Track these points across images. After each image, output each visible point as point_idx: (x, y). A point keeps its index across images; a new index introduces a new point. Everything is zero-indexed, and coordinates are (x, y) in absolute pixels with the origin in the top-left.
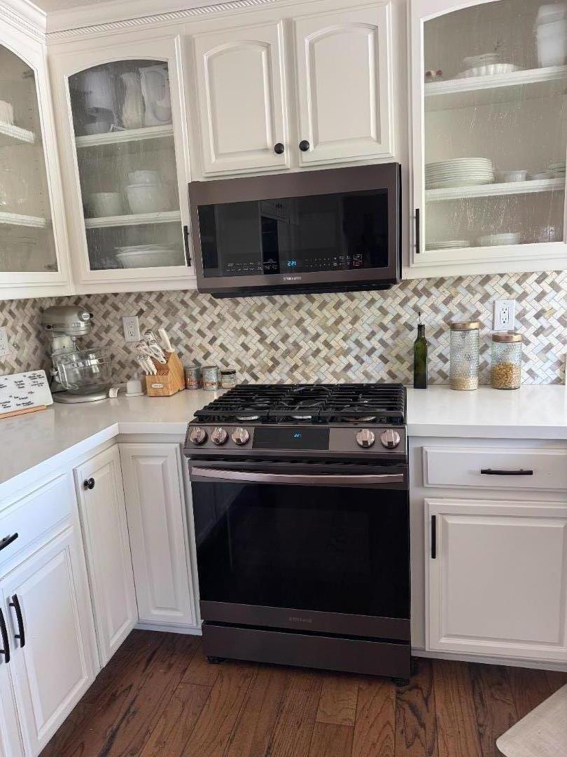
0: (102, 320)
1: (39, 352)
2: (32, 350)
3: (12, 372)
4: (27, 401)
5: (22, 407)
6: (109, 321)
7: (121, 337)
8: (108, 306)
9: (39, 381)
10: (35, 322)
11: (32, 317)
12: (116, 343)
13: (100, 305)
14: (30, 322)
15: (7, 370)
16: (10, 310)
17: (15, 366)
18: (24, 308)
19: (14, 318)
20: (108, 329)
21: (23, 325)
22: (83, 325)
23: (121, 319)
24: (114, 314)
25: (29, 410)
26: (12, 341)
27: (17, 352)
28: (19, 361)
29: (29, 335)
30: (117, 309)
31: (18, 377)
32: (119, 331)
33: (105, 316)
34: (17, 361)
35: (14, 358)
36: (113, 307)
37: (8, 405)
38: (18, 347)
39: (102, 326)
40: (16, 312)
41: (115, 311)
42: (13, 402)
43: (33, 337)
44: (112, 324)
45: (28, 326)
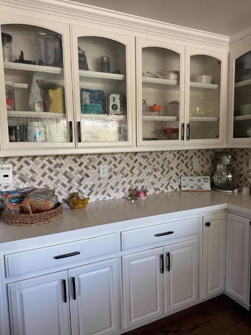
0: (240, 159)
1: (212, 169)
2: (209, 168)
3: (198, 176)
4: (200, 187)
5: (198, 189)
6: (243, 159)
7: (247, 167)
8: (243, 153)
9: (207, 180)
10: (212, 157)
11: (211, 155)
12: (244, 169)
13: (240, 152)
14: (210, 157)
15: (197, 175)
16: (202, 152)
17: (200, 173)
18: (208, 152)
19: (203, 155)
20: (242, 163)
21: (207, 158)
22: (228, 160)
23: (248, 159)
24: (246, 156)
25: (201, 191)
26: (201, 164)
27: (202, 168)
28: (203, 172)
29: (208, 162)
30: (247, 154)
31: (199, 178)
32: (246, 164)
33: (242, 157)
34: (202, 172)
35: (200, 170)
36: (246, 153)
37: (193, 187)
38: (202, 166)
39: (240, 161)
40: (204, 153)
41: (246, 155)
42: (195, 187)
43: (210, 163)
44: (244, 160)
45: (209, 159)
